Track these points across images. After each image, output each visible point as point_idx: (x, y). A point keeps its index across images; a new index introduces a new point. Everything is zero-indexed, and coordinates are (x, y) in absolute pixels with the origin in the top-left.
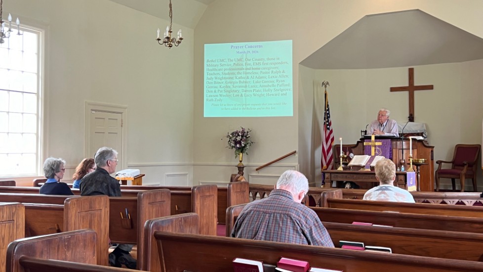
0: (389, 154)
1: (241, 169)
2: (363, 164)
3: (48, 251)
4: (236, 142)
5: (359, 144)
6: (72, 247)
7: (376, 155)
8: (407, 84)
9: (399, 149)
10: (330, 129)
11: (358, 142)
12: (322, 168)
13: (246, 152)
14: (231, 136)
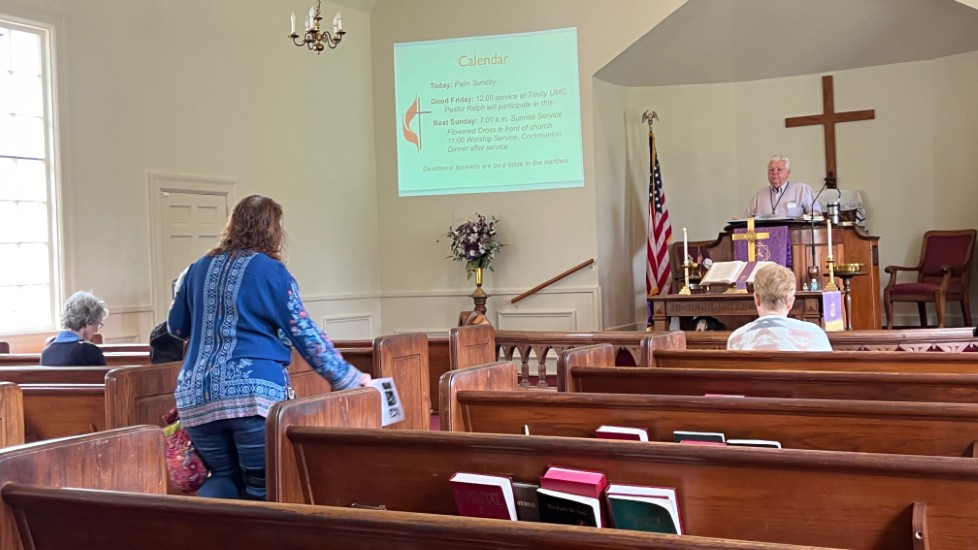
0: (785, 258)
1: (480, 301)
2: (731, 279)
3: (62, 472)
4: (468, 246)
5: (725, 238)
6: (111, 462)
7: (757, 259)
8: (819, 111)
9: (806, 246)
10: (664, 211)
11: (721, 235)
12: (649, 292)
13: (490, 265)
14: (457, 233)
